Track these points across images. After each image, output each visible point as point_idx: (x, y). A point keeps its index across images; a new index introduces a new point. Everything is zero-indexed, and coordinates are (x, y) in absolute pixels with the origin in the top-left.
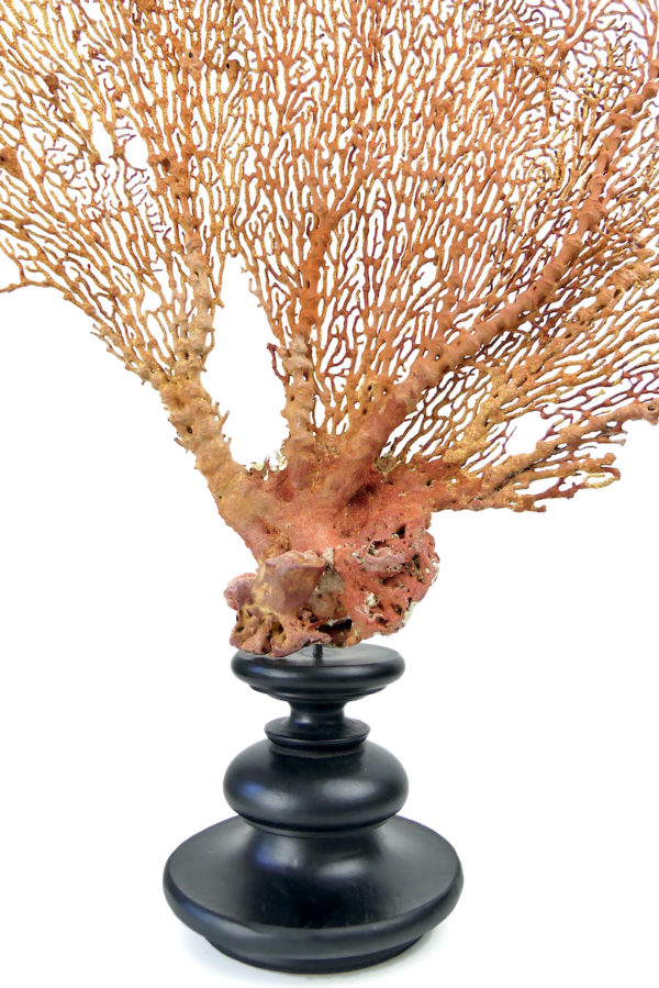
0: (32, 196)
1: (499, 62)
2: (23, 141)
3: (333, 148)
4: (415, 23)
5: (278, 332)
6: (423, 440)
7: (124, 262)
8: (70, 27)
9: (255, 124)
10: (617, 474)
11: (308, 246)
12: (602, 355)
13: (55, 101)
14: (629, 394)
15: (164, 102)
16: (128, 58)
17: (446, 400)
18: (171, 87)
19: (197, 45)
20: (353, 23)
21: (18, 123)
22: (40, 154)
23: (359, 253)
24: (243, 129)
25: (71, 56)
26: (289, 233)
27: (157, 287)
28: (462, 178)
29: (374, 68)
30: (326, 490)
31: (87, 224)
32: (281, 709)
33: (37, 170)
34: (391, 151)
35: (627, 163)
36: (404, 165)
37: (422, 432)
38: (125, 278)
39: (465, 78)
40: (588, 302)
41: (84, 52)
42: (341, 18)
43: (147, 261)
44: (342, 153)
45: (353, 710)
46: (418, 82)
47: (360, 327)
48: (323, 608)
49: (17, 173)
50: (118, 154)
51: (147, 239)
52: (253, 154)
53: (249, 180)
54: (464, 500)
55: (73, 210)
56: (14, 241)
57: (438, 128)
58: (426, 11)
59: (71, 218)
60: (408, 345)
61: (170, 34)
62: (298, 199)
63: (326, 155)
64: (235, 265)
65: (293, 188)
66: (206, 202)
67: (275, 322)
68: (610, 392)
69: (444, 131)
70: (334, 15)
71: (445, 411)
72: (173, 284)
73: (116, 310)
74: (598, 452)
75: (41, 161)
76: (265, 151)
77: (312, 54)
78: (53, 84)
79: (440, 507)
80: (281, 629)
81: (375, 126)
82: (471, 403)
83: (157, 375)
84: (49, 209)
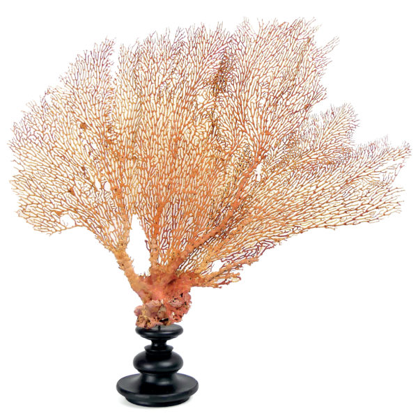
0: (78, 200)
1: (212, 156)
2: (75, 185)
3: (163, 184)
4: (187, 146)
5: (148, 237)
6: (189, 266)
7: (104, 218)
8: (88, 151)
9: (141, 177)
10: (240, 279)
11: (156, 212)
12: (238, 245)
13: (84, 174)
14: (245, 256)
15: (115, 171)
16: (104, 159)
17: (196, 255)
18: (117, 166)
19: (124, 154)
20: (169, 146)
21: (73, 180)
22: (80, 188)
23: (171, 214)
24: (138, 178)
25: (88, 159)
26: (151, 208)
27: (113, 225)
28: (200, 194)
29: (176, 159)
30: (161, 282)
31: (94, 209)
32: (149, 343)
33: (79, 194)
34: (180, 185)
35: (247, 188)
36: (184, 190)
37: (189, 264)
38: (104, 222)
39: (202, 162)
40: (235, 229)
41: (92, 158)
42: (166, 145)
43: (110, 217)
44: (166, 186)
45: (169, 343)
46: (188, 164)
47: (171, 235)
48: (161, 315)
49: (74, 195)
50: (102, 187)
51: (110, 211)
52: (141, 186)
53: (139, 194)
54: (200, 284)
55: (90, 205)
56: (73, 214)
57: (194, 178)
58: (191, 142)
59: (89, 207)
60: (185, 241)
61: (116, 150)
62: (154, 200)
63: (161, 187)
64: (135, 217)
65: (152, 196)
66: (127, 200)
67: (147, 234)
68: (239, 255)
69: (195, 179)
70: (164, 145)
71: (195, 258)
72: (118, 223)
73: (102, 231)
74: (236, 272)
75: (80, 190)
76: (144, 185)
77: (157, 155)
78: (83, 168)
79: (193, 286)
80: (149, 321)
81: (176, 177)
82: (202, 256)
83: (113, 250)
84: (83, 204)
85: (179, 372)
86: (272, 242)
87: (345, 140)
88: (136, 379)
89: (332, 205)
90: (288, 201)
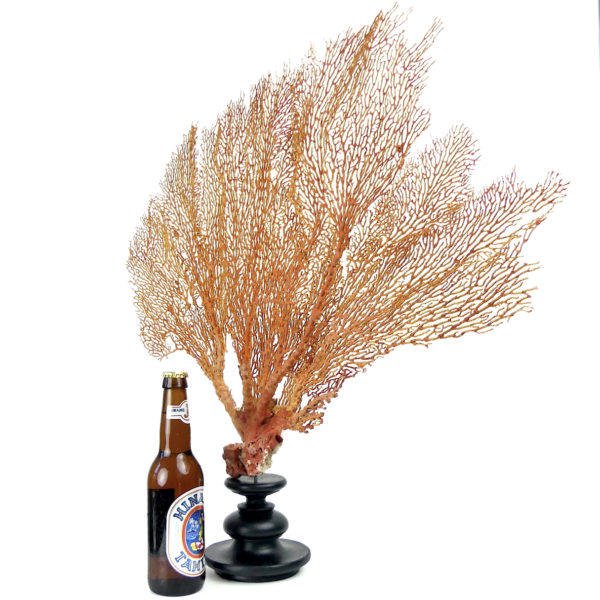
0: (177, 320)
2: (173, 302)
5: (240, 361)
7: (201, 339)
13: (178, 288)
21: (172, 297)
22: (177, 305)
25: (181, 272)
31: (190, 329)
32: (243, 499)
33: (177, 312)
38: (201, 344)
43: (207, 337)
45: (269, 499)
49: (173, 314)
50: (195, 303)
51: (206, 331)
55: (186, 324)
56: (174, 335)
59: (185, 327)
64: (229, 336)
67: (239, 358)
68: (323, 387)
72: (214, 345)
75: (178, 308)
78: (178, 283)
84: (180, 324)
85: (284, 536)
86: (355, 368)
87: (459, 190)
88: (229, 546)
89: (426, 306)
90: (378, 303)
